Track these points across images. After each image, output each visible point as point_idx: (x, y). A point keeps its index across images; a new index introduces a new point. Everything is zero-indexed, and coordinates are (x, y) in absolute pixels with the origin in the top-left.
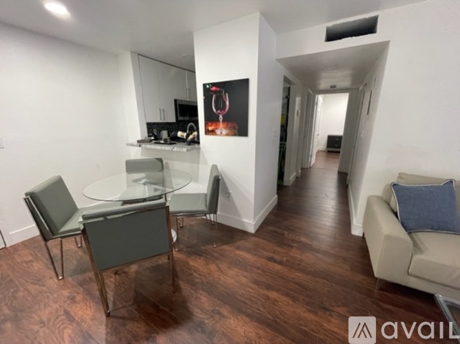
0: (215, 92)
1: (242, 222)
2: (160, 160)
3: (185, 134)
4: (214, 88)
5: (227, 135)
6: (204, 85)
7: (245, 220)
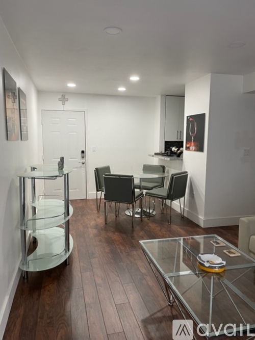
0: (191, 121)
1: (198, 218)
2: (164, 168)
3: (176, 150)
4: (191, 119)
5: (195, 151)
6: (187, 117)
7: (200, 217)
